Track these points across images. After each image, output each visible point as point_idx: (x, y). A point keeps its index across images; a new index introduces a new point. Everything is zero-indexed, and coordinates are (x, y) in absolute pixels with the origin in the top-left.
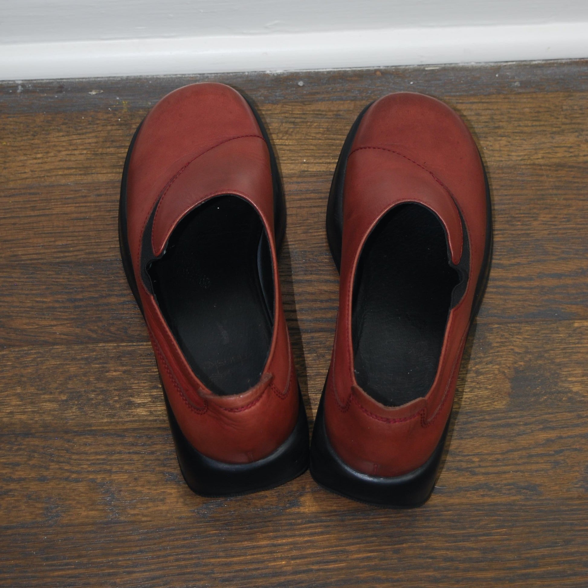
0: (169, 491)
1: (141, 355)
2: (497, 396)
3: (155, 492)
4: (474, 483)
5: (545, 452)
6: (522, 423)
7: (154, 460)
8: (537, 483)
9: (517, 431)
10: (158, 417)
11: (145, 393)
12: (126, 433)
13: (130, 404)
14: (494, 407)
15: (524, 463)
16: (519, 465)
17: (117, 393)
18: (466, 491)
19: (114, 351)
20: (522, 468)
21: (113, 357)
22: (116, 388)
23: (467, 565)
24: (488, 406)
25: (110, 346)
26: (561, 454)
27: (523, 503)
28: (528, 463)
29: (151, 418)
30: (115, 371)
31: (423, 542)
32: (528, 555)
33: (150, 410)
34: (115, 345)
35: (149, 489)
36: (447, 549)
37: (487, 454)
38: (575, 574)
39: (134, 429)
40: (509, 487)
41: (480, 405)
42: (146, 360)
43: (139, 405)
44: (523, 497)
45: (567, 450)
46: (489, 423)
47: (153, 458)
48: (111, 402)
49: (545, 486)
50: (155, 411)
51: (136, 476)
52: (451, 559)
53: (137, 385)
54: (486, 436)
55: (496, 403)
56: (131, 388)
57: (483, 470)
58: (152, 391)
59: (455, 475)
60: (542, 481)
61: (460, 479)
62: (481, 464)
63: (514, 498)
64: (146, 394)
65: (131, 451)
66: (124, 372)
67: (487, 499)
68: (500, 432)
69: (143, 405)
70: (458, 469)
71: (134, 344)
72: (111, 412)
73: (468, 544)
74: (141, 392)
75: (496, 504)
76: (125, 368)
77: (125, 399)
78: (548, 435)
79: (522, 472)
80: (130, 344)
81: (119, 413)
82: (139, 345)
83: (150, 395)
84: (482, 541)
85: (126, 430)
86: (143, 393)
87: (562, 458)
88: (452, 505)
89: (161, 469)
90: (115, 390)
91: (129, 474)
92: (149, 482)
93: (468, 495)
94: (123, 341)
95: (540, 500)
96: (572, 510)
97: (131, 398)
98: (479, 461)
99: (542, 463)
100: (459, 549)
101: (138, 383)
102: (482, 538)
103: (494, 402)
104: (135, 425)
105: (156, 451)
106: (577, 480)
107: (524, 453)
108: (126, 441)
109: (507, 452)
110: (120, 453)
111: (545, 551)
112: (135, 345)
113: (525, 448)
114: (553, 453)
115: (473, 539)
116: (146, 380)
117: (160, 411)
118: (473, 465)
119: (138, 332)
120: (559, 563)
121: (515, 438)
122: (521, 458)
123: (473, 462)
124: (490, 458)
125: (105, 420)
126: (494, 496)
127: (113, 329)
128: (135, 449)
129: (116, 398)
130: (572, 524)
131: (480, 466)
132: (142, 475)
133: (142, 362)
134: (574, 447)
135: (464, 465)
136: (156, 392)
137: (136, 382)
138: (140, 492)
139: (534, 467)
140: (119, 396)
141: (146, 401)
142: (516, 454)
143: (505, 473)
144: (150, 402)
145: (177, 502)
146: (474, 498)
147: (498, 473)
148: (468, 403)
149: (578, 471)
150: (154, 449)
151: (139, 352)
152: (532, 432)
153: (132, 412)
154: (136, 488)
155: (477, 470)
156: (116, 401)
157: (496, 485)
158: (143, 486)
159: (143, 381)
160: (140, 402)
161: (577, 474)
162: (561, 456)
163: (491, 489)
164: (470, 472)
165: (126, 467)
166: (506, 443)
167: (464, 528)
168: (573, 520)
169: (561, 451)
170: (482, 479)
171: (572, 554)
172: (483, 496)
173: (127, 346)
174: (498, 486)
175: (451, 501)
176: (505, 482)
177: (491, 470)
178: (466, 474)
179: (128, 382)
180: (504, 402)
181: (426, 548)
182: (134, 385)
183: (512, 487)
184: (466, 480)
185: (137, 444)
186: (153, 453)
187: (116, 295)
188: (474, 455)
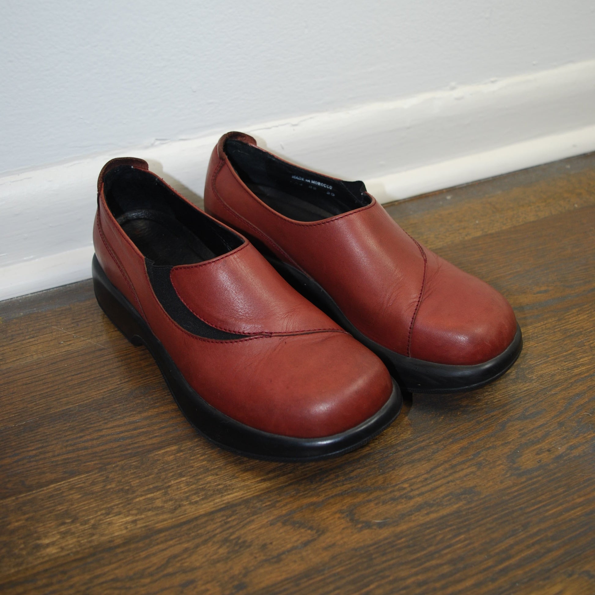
1: (43, 500)
2: (400, 429)
4: (413, 506)
5: (465, 459)
6: (432, 443)
8: (471, 485)
9: (432, 450)
10: (71, 550)
11: (52, 532)
12: (38, 577)
13: (38, 547)
14: (402, 439)
15: (451, 474)
16: (447, 476)
17: (22, 541)
18: (409, 515)
19: (14, 504)
20: (451, 478)
21: (13, 510)
23: (443, 582)
24: (395, 440)
25: (8, 501)
26: (480, 456)
27: (468, 507)
28: (455, 472)
29: (63, 554)
30: (17, 521)
31: (389, 576)
32: (497, 551)
33: (61, 546)
34: (14, 498)
36: (416, 574)
37: (414, 478)
38: (549, 551)
39: (46, 571)
40: (448, 498)
41: (388, 441)
42: (48, 503)
43: (48, 545)
44: (464, 502)
45: (483, 451)
46: (403, 453)
48: (16, 551)
49: (480, 485)
50: (66, 546)
52: (425, 583)
53: (43, 527)
54: (405, 464)
55: (402, 435)
56: (36, 532)
57: (417, 492)
58: (59, 528)
59: (393, 505)
60: (475, 483)
61: (399, 507)
62: (412, 487)
63: (457, 506)
66: (27, 520)
67: (433, 516)
68: (416, 456)
69: (53, 544)
70: (394, 499)
71: (34, 492)
72: (18, 561)
73: (434, 562)
74: (48, 532)
75: (443, 517)
76: (27, 516)
77: (31, 544)
78: (460, 445)
79: (452, 481)
80: (29, 493)
81: (27, 560)
82: (38, 492)
83: (58, 533)
84: (446, 554)
85: (38, 573)
87: (482, 458)
88: (402, 532)
90: (19, 539)
93: (413, 518)
94: (21, 493)
95: (482, 499)
96: (515, 497)
97: (37, 541)
98: (410, 486)
99: (467, 468)
100: (427, 570)
101: (44, 525)
102: (445, 552)
103: (400, 435)
104: (47, 566)
105: (75, 584)
106: (505, 471)
107: (447, 466)
109: (432, 469)
111: (511, 541)
112: (34, 493)
113: (445, 462)
114: (473, 457)
115: (436, 555)
116: (52, 520)
117: (71, 544)
118: (405, 491)
119: (37, 481)
120: (528, 547)
121: (433, 457)
122: (446, 470)
123: (404, 489)
124: (419, 480)
125: (13, 571)
126: (439, 510)
127: (9, 486)
128: (51, 589)
129: (22, 546)
130: (521, 509)
131: (412, 490)
133: (44, 505)
134: (488, 446)
135: (397, 494)
136: (65, 528)
137: (41, 525)
139: (462, 474)
140: (24, 543)
141: (55, 539)
142: (440, 469)
143: (437, 487)
144: (60, 538)
146: (421, 518)
147: (432, 490)
149: (502, 464)
150: (73, 583)
151: (40, 497)
152: (445, 447)
153: (41, 554)
155: (411, 494)
156: (22, 549)
157: (434, 500)
159: (48, 522)
160: (48, 542)
161: (502, 466)
162: (480, 457)
163: (431, 506)
164: (406, 497)
166: (426, 463)
167: (424, 549)
168: (520, 505)
169: (479, 453)
170: (419, 500)
171: (536, 534)
172: (427, 514)
173: (26, 496)
174: (437, 501)
175: (399, 529)
176: (441, 495)
177: (424, 489)
178: (403, 501)
179: (32, 528)
180: (409, 432)
181: (395, 580)
183: (451, 496)
184: (405, 506)
185: (51, 584)
186: (72, 587)
187: (9, 457)
188: (402, 483)
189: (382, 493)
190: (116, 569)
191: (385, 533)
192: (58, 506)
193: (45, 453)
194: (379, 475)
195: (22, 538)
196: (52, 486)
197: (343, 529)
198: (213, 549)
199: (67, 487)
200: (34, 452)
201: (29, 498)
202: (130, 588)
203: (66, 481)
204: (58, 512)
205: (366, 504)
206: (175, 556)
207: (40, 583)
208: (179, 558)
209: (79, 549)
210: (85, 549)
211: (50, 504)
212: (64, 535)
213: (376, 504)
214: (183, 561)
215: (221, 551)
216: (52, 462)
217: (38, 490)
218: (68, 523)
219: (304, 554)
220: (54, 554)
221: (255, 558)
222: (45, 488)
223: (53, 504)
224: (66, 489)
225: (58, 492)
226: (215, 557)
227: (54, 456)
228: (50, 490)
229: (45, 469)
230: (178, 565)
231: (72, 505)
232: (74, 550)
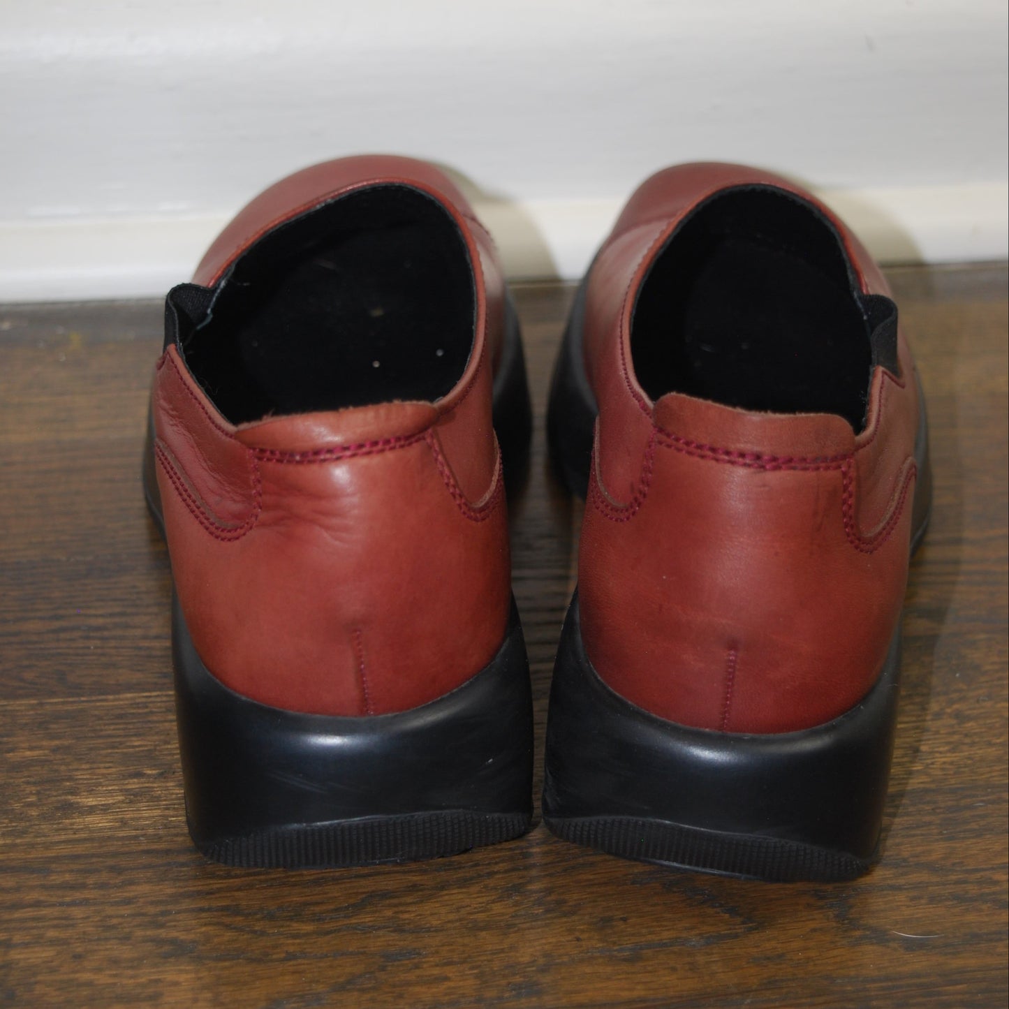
0: (170, 977)
1: (100, 718)
3: (132, 981)
7: (129, 916)
10: (143, 829)
11: (107, 786)
12: (54, 866)
13: (69, 808)
17: (34, 789)
19: (31, 712)
21: (26, 724)
22: (32, 780)
25: (20, 705)
29: (121, 834)
30: (31, 749)
33: (122, 818)
34: (35, 702)
35: (115, 976)
39: (76, 857)
41: (982, 774)
42: (112, 727)
43: (92, 810)
47: (129, 912)
48: (17, 806)
50: (133, 819)
51: (79, 950)
53: (89, 772)
58: (126, 782)
59: (956, 910)
61: (970, 918)
64: (110, 788)
65: (67, 899)
66: (55, 750)
69: (105, 809)
70: (961, 899)
71: (83, 699)
72: (16, 826)
74: (100, 784)
76: (57, 742)
77: (53, 799)
80: (71, 699)
81: (37, 827)
82: (93, 701)
83: (121, 790)
85: (57, 859)
86: (103, 786)
88: (962, 971)
89: (149, 933)
90: (28, 783)
91: (59, 948)
92: (115, 962)
94: (53, 694)
97: (70, 797)
101: (91, 769)
104: (79, 849)
105: (135, 897)
108: (54, 880)
110: (37, 904)
112: (83, 702)
116: (112, 762)
117: (147, 818)
118: (996, 887)
119: (95, 679)
123: (996, 883)
128: (78, 895)
129: (33, 799)
132: (96, 947)
133: (102, 730)
135: (973, 890)
136: (139, 783)
137: (85, 767)
138: (89, 984)
140: (38, 793)
141: (111, 802)
144: (123, 802)
145: (195, 1000)
148: (952, 772)
150: (132, 894)
151: (96, 713)
153: (72, 824)
154: (78, 975)
156: (30, 805)
158: (98, 970)
159: (102, 765)
160: (94, 803)
165: (51, 934)
173: (63, 703)
175: (956, 963)
178: (984, 907)
179: (63, 768)
182: (76, 773)
184: (986, 919)
185: (84, 886)
186: (128, 902)
187: (41, 618)
188: (993, 869)
189: (935, 879)
190: (239, 889)
191: (918, 963)
192: (134, 739)
193: (127, 626)
194: (937, 840)
195: (35, 784)
196: (129, 695)
197: (814, 930)
198: (480, 900)
199: (163, 705)
200: (101, 621)
201: (69, 708)
202: (263, 933)
203: (164, 693)
204: (131, 750)
205: (885, 892)
206: (385, 895)
207: (56, 879)
208: (395, 901)
209: (161, 832)
210: (177, 835)
211: (114, 730)
212: (134, 797)
213: (913, 899)
214: (401, 909)
215: (497, 908)
216: (140, 648)
217: (94, 698)
218: (149, 776)
219: (701, 959)
220: (101, 829)
221: (578, 939)
222: (111, 697)
223: (121, 732)
224: (160, 707)
225: (140, 711)
226: (481, 916)
227: (145, 638)
228: (121, 703)
229: (120, 658)
230: (389, 913)
231: (167, 743)
232: (151, 831)
